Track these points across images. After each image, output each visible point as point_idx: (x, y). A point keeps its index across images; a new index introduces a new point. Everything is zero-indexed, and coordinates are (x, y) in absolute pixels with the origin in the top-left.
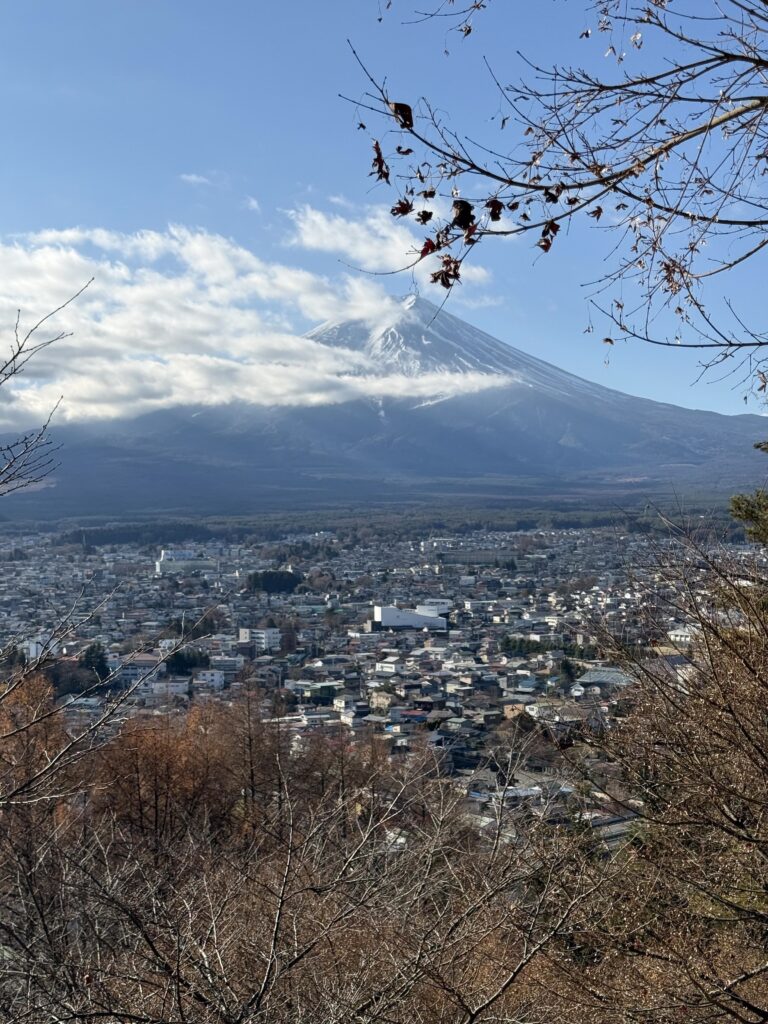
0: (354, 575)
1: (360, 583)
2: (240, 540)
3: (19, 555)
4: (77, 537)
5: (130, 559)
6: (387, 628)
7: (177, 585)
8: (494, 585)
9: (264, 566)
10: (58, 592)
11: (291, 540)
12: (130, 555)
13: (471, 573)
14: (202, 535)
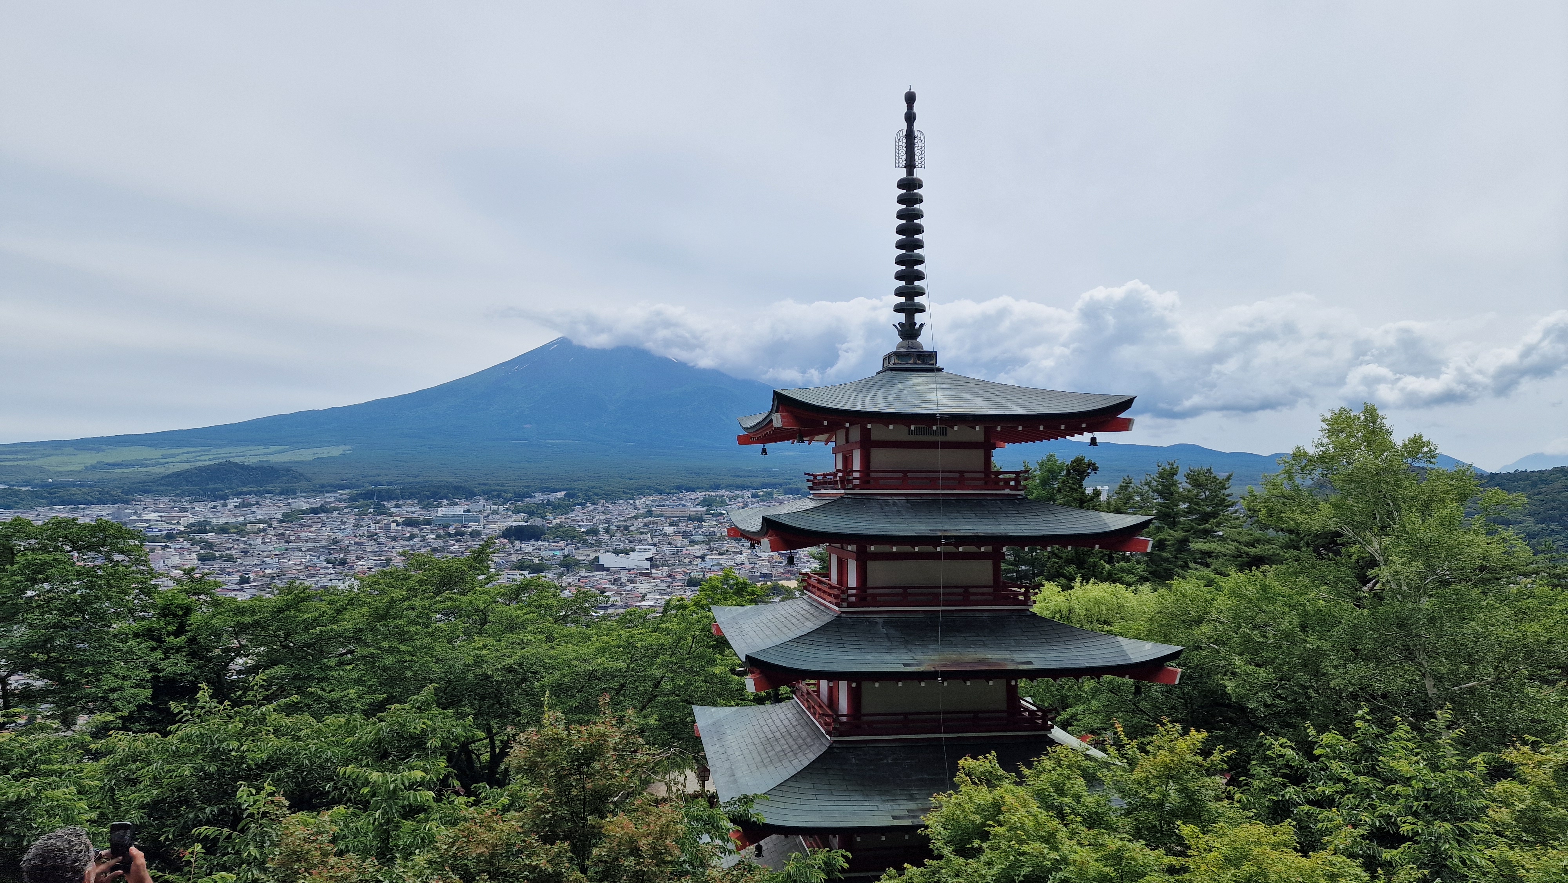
0: (584, 527)
1: (587, 532)
2: (499, 496)
3: (323, 509)
4: (368, 495)
5: (413, 513)
6: (608, 570)
7: (450, 535)
8: (685, 535)
9: (517, 520)
10: (357, 540)
11: (539, 497)
12: (413, 510)
13: (670, 525)
14: (470, 495)
